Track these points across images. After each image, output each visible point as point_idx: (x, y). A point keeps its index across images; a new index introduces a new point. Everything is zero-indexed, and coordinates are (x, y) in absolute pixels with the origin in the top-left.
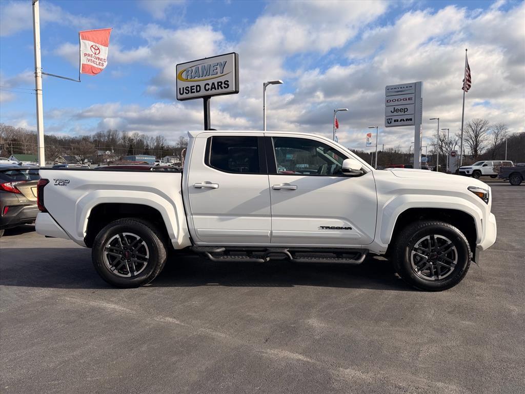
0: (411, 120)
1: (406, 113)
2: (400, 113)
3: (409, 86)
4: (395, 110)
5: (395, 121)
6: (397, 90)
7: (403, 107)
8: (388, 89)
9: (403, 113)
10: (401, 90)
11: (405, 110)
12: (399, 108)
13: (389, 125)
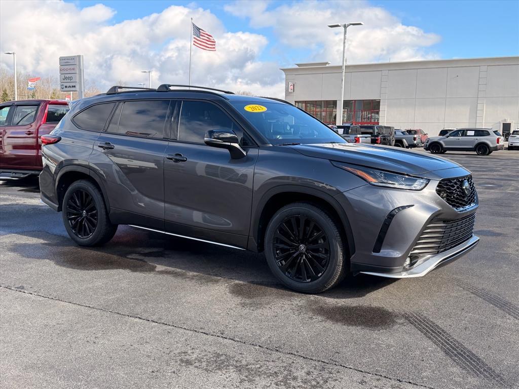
0: (75, 86)
1: (72, 81)
2: (68, 81)
3: (73, 58)
4: (65, 78)
5: (66, 87)
6: (66, 61)
7: (70, 75)
8: (61, 59)
9: (69, 81)
10: (67, 61)
11: (70, 78)
12: (67, 76)
13: (62, 90)
